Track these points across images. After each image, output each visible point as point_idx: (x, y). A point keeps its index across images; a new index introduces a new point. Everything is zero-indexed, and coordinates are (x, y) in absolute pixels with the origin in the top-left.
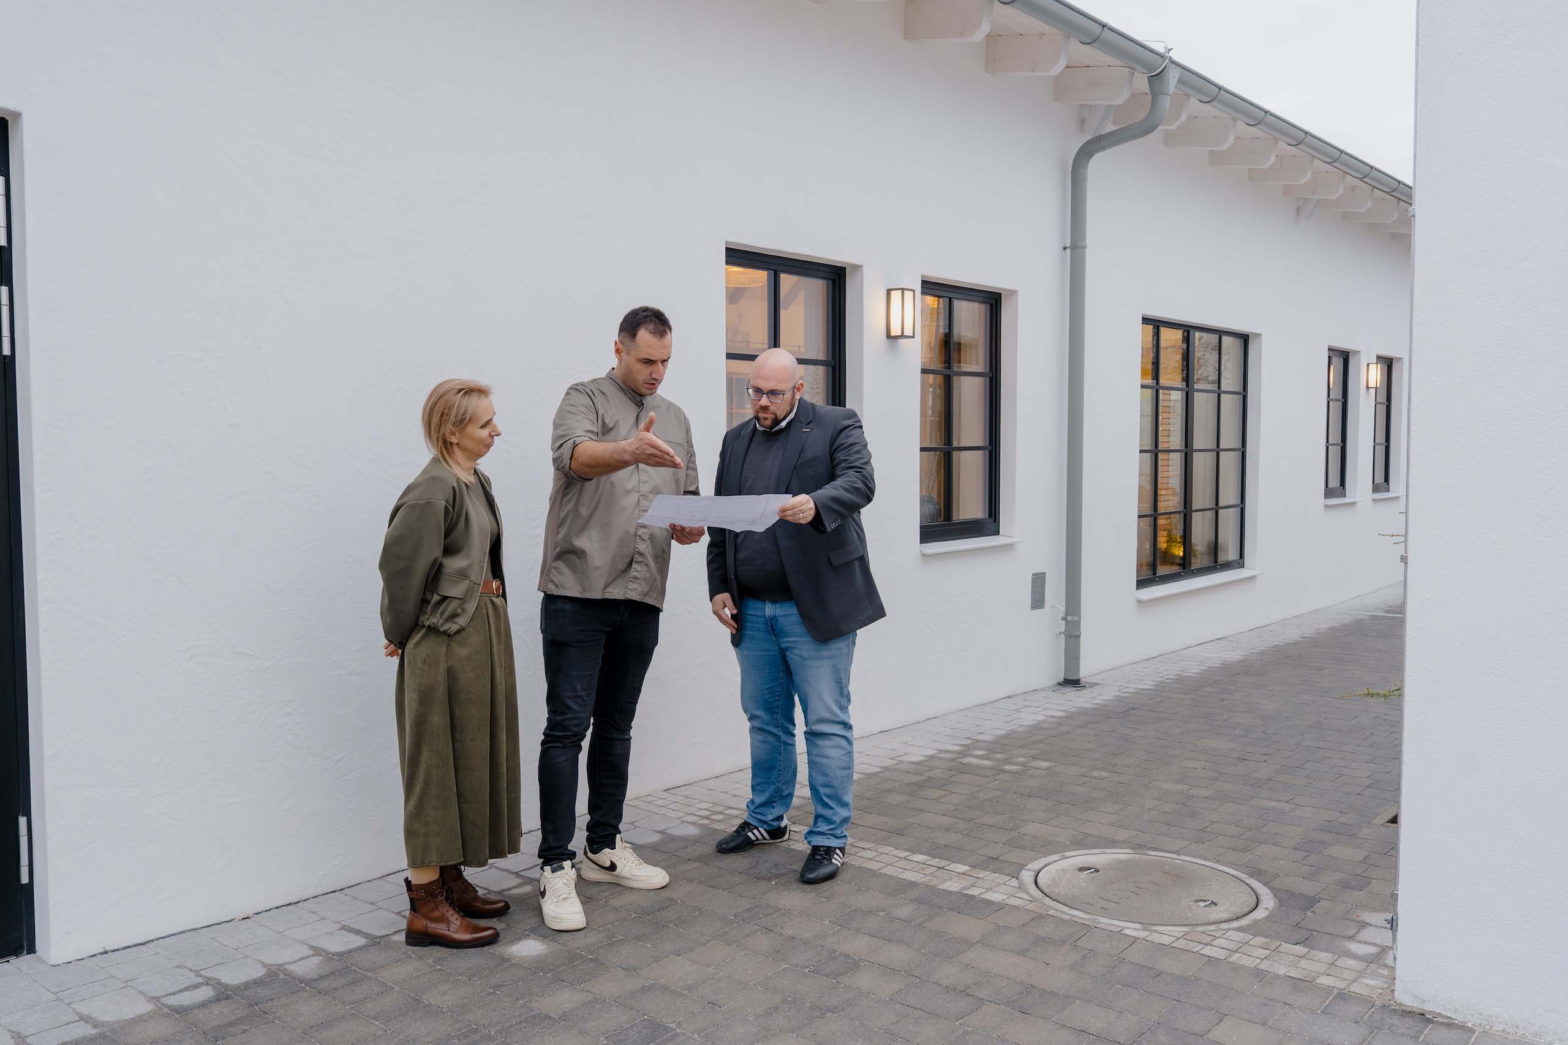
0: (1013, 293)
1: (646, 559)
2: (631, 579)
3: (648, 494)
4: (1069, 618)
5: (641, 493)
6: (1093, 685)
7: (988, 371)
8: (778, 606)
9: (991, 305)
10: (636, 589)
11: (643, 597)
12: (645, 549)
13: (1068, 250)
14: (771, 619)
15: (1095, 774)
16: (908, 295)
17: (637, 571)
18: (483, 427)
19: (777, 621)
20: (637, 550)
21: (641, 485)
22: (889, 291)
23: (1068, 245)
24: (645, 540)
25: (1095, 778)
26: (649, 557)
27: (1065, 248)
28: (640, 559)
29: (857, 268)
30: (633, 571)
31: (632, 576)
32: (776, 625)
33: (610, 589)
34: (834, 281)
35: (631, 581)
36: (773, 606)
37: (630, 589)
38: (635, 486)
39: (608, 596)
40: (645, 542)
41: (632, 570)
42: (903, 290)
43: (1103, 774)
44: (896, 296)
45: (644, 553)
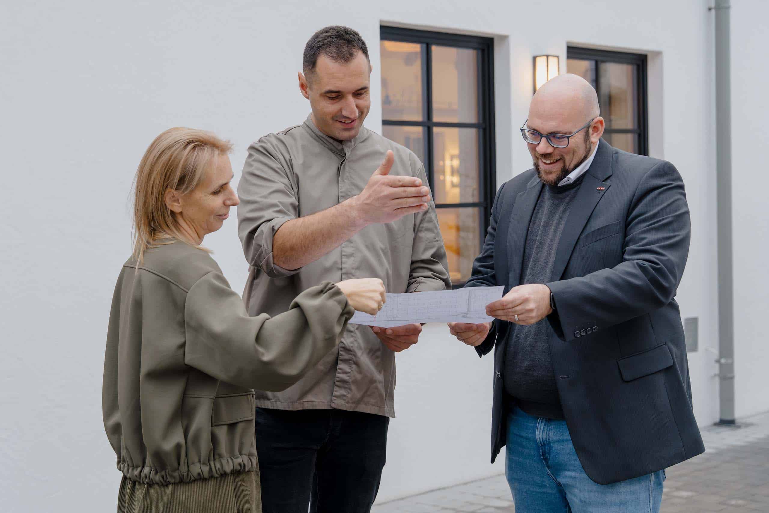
0: (658, 54)
1: (355, 355)
2: (337, 383)
3: (353, 271)
4: (723, 361)
5: (344, 271)
6: (747, 425)
7: (636, 127)
8: (552, 426)
9: (638, 66)
10: (344, 396)
11: (354, 405)
12: (352, 343)
13: (713, 11)
14: (544, 445)
15: (733, 502)
16: (553, 61)
17: (346, 373)
18: (215, 193)
19: (550, 447)
20: (342, 345)
21: (344, 259)
22: (534, 58)
23: (713, 5)
24: (351, 332)
25: (732, 505)
26: (359, 353)
27: (710, 9)
28: (346, 357)
29: (504, 38)
30: (339, 373)
31: (338, 379)
32: (549, 453)
33: (309, 398)
34: (483, 51)
35: (337, 386)
36: (546, 427)
37: (335, 396)
38: (335, 263)
39: (308, 406)
40: (352, 334)
41: (338, 371)
42: (547, 56)
43: (740, 502)
44: (541, 62)
45: (352, 349)
